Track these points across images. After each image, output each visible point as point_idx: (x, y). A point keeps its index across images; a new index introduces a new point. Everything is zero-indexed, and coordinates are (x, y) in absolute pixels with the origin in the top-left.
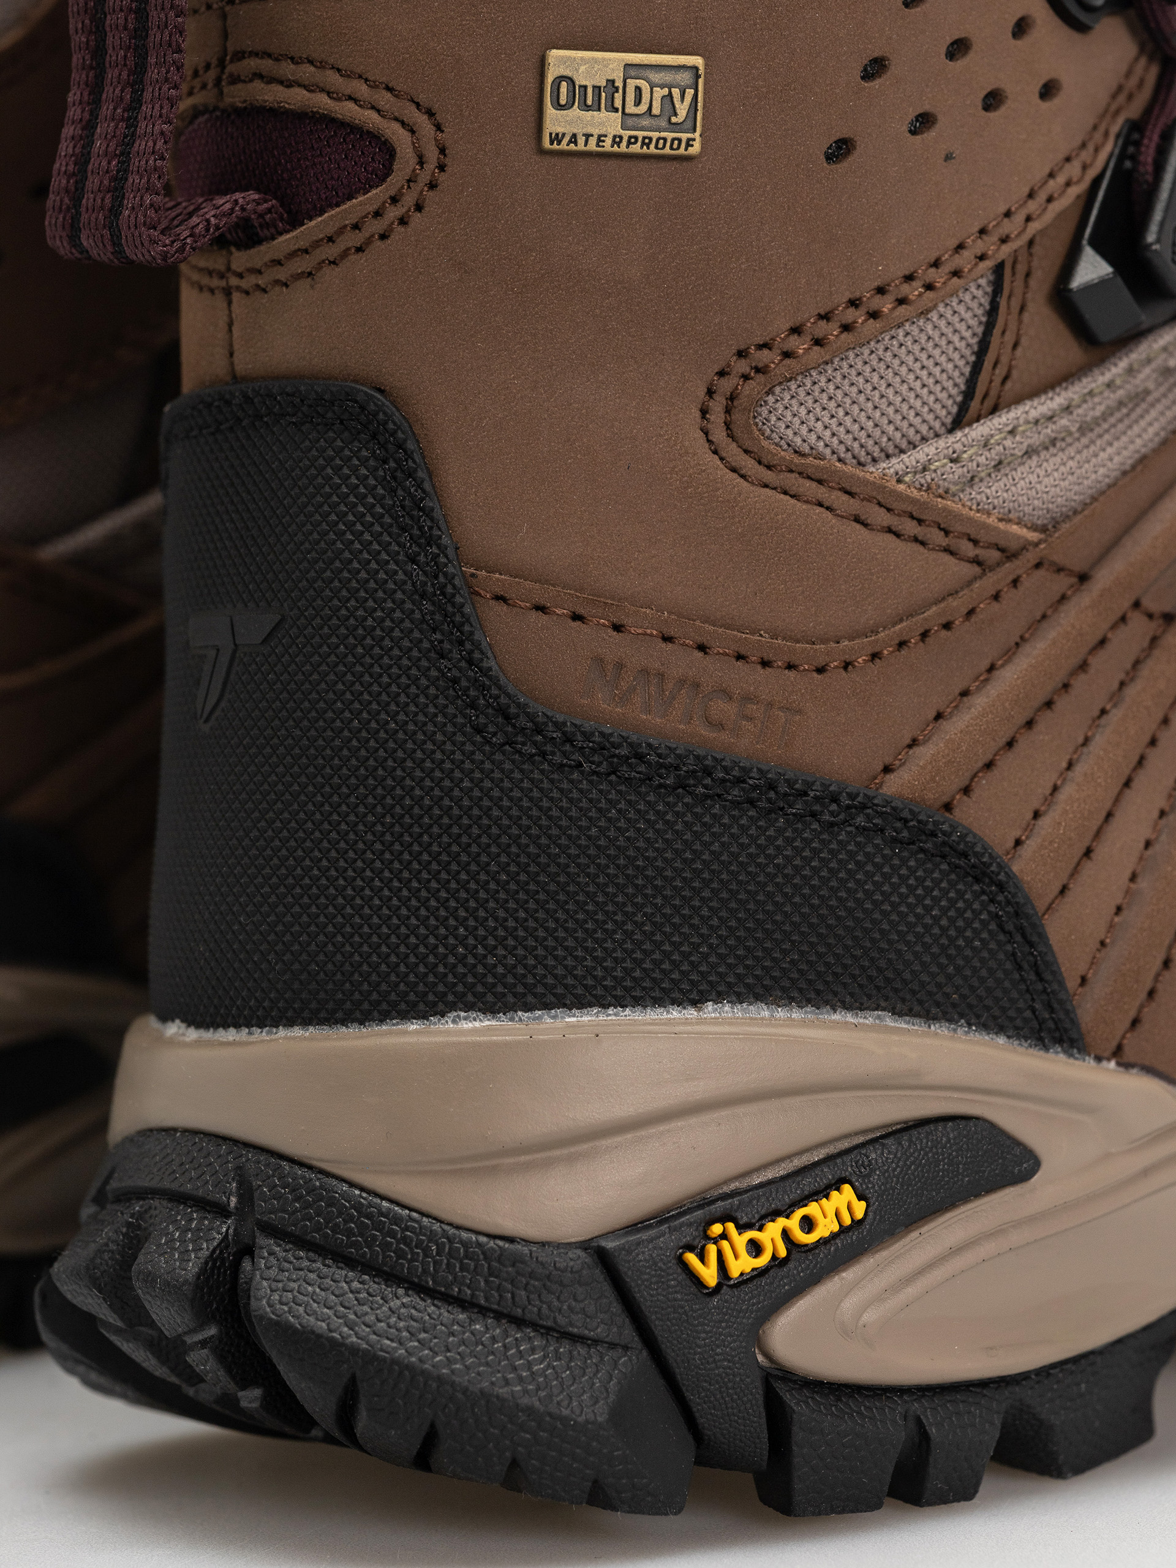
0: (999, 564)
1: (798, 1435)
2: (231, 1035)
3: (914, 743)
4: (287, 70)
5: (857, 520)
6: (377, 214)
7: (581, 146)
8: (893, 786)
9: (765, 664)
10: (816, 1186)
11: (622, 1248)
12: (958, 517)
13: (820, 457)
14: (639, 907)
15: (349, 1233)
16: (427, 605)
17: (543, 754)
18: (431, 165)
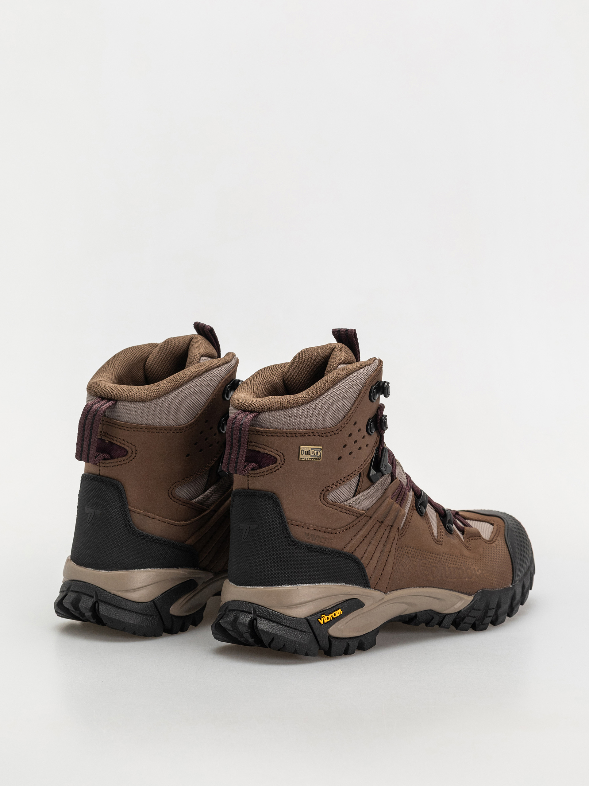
0: (360, 516)
1: (333, 645)
2: (249, 587)
3: (348, 543)
4: (260, 446)
5: (341, 511)
6: (274, 468)
7: (305, 460)
8: (345, 550)
9: (328, 533)
10: (336, 609)
11: (310, 619)
12: (355, 510)
13: (336, 502)
14: (311, 569)
15: (271, 617)
16: (282, 526)
17: (298, 547)
18: (283, 462)
